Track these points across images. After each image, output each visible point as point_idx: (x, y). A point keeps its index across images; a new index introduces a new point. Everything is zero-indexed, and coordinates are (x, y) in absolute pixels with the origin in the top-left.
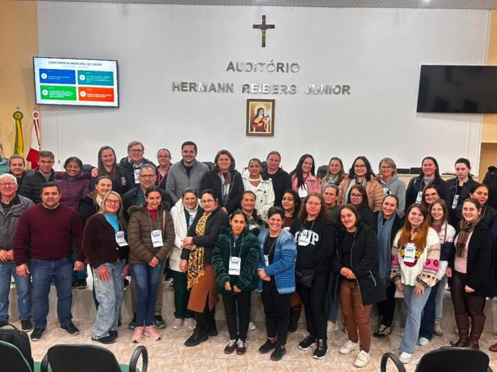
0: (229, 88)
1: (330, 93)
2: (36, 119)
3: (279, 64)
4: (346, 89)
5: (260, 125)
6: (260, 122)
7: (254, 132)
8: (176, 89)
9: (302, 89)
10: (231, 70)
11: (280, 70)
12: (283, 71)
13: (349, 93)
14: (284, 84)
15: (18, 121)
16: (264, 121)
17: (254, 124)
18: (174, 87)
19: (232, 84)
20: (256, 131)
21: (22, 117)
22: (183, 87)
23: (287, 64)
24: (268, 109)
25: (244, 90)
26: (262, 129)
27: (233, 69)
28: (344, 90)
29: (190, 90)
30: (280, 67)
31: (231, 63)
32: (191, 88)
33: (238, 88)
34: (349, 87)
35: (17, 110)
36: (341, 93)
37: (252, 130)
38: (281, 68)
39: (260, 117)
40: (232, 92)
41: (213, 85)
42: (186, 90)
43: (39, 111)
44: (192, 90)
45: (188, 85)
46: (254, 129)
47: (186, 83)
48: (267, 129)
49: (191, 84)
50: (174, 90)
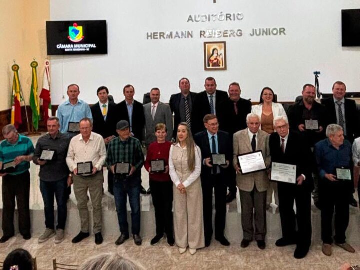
0: (190, 35)
1: (270, 34)
2: (47, 66)
3: (227, 15)
4: (282, 31)
5: (216, 61)
6: (215, 59)
7: (211, 67)
8: (150, 38)
9: (247, 32)
10: (191, 21)
11: (228, 19)
12: (231, 20)
13: (285, 34)
14: (232, 29)
15: (34, 69)
16: (218, 58)
17: (211, 61)
18: (148, 36)
19: (192, 32)
20: (213, 66)
21: (37, 65)
22: (154, 36)
23: (234, 15)
24: (221, 49)
25: (201, 35)
26: (217, 64)
27: (192, 20)
28: (281, 32)
29: (160, 38)
30: (228, 17)
31: (191, 17)
32: (161, 36)
33: (196, 34)
34: (284, 30)
35: (34, 61)
36: (279, 34)
37: (209, 66)
38: (230, 18)
39: (215, 55)
40: (192, 37)
41: (177, 33)
42: (157, 38)
43: (50, 60)
44: (162, 37)
45: (159, 35)
46: (211, 65)
47: (157, 33)
48: (221, 65)
49: (161, 33)
50: (148, 39)
